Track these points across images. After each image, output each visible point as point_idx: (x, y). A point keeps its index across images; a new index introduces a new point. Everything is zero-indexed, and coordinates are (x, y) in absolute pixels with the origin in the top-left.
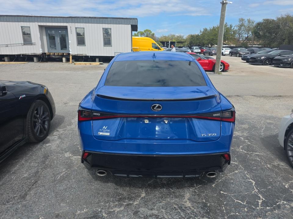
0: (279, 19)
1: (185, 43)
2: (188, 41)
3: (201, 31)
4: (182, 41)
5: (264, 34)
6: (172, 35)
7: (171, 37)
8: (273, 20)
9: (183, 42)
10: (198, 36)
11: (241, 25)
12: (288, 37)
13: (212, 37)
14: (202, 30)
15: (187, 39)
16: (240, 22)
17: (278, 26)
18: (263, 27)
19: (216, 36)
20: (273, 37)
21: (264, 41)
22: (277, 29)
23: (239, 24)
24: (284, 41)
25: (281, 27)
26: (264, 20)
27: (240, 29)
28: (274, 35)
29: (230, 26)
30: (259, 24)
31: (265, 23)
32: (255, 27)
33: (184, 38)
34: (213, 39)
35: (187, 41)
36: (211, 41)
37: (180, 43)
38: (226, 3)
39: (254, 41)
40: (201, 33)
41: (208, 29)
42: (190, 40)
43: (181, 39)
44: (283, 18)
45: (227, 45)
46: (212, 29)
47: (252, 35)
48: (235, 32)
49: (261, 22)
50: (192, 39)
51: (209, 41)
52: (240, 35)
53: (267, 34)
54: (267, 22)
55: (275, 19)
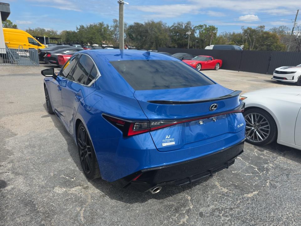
0: (146, 24)
1: (60, 40)
2: (64, 38)
3: (77, 28)
4: (56, 37)
5: (137, 36)
6: (41, 29)
7: (41, 32)
8: (142, 25)
9: (58, 39)
10: (74, 33)
11: (115, 26)
12: (155, 41)
13: (91, 36)
14: (79, 27)
15: (61, 36)
16: (114, 23)
17: (147, 31)
18: (135, 30)
19: (94, 35)
20: (144, 40)
21: (137, 43)
22: (146, 33)
23: (114, 25)
24: (153, 44)
25: (149, 31)
26: (135, 23)
27: (115, 30)
28: (144, 38)
29: (106, 26)
30: (131, 27)
31: (136, 26)
32: (128, 29)
33: (58, 34)
34: (92, 38)
35: (62, 38)
36: (90, 39)
37: (54, 40)
38: (123, 3)
39: (129, 43)
40: (78, 30)
41: (85, 26)
42: (66, 37)
43: (55, 35)
44: (149, 23)
45: (106, 45)
46: (89, 27)
47: (127, 37)
48: (112, 32)
49: (133, 25)
50: (68, 35)
51: (88, 39)
52: (117, 36)
53: (139, 37)
54: (138, 26)
55: (144, 24)
